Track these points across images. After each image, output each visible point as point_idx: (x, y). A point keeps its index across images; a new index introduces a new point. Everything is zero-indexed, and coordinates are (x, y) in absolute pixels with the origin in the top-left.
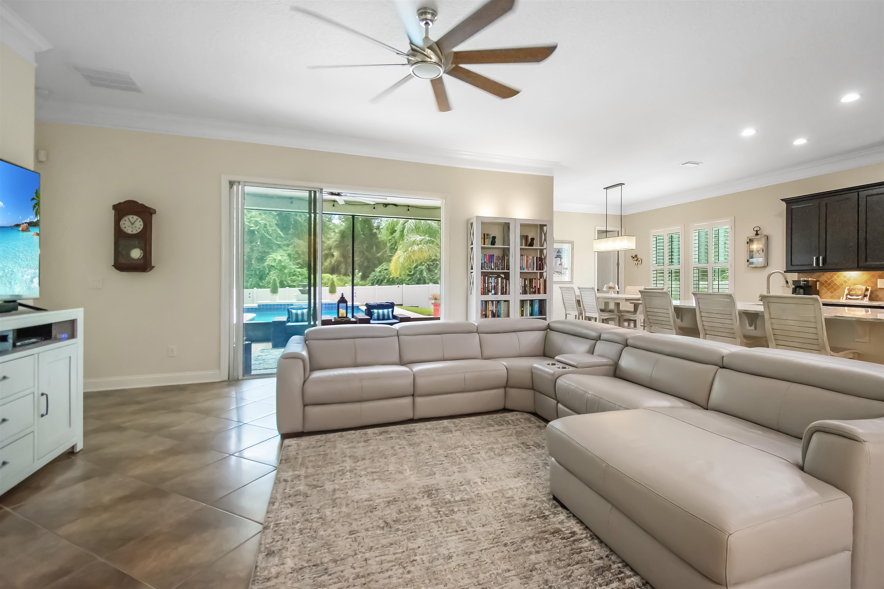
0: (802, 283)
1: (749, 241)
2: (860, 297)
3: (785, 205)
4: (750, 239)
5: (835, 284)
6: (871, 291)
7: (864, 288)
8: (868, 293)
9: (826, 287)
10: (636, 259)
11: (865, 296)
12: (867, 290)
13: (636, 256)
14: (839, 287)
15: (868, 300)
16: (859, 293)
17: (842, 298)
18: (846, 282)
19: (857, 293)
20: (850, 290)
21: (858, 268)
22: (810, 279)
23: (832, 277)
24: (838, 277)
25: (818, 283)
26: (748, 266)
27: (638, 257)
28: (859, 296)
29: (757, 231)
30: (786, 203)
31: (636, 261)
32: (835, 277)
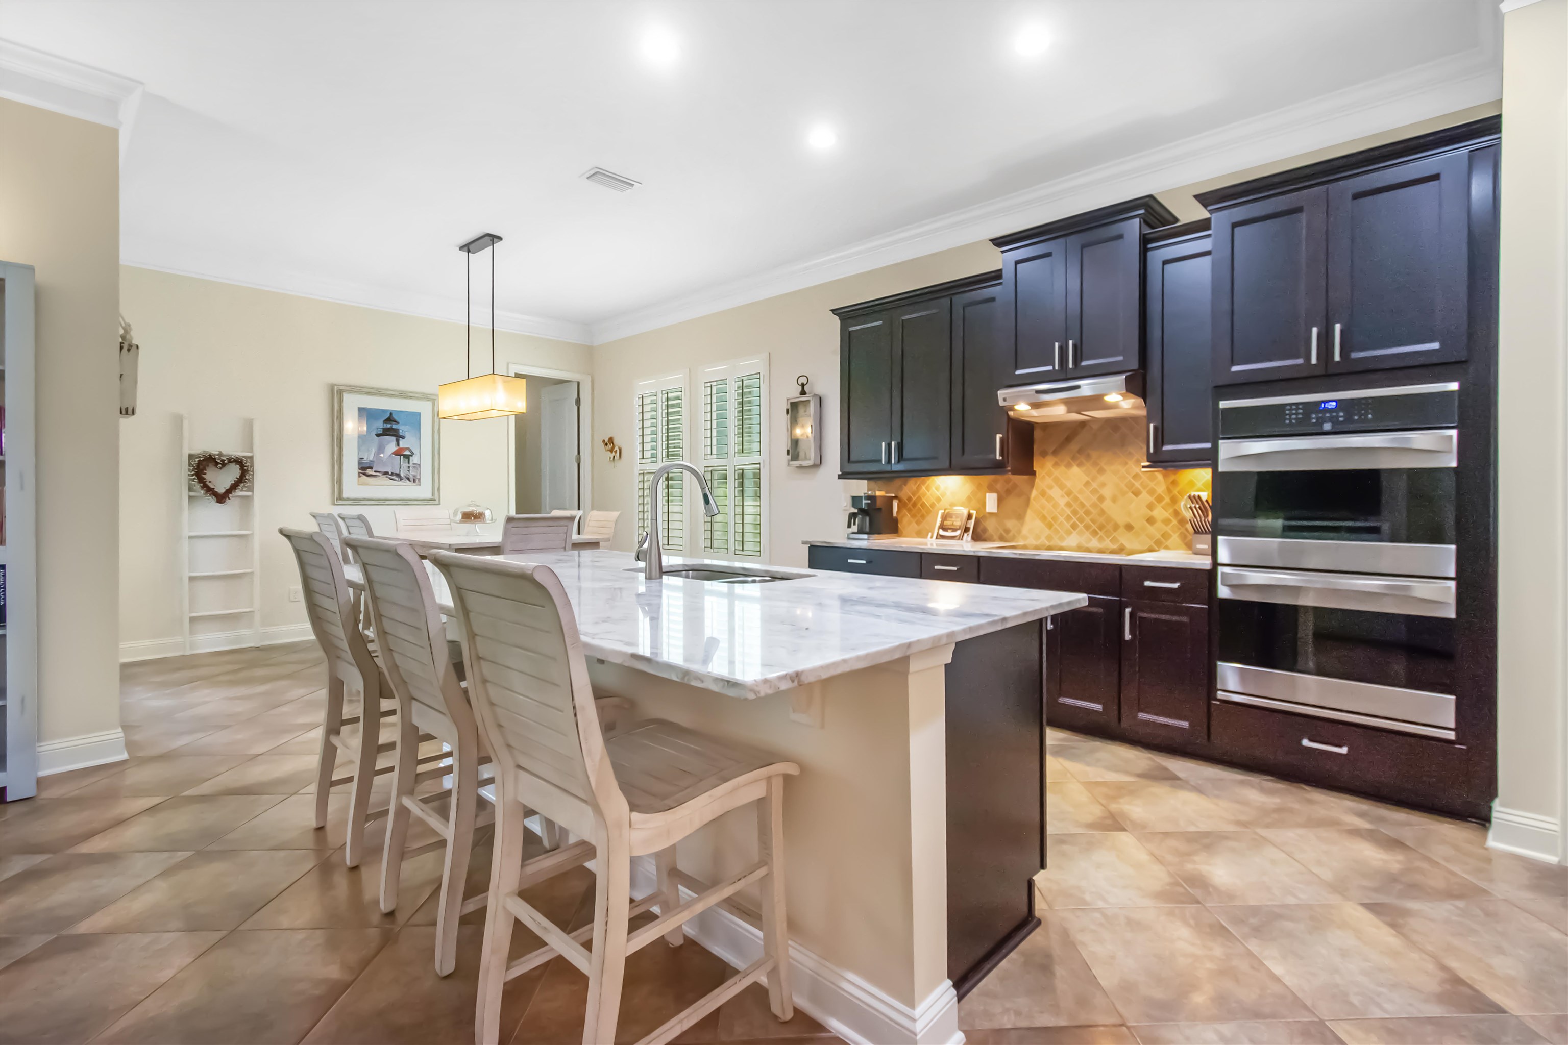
0: (864, 501)
1: (789, 407)
2: (958, 533)
3: (839, 322)
4: (792, 403)
5: (923, 505)
6: (976, 518)
7: (965, 512)
8: (971, 524)
9: (909, 510)
10: (610, 446)
11: (967, 530)
12: (970, 517)
13: (611, 440)
14: (929, 512)
15: (970, 538)
16: (958, 523)
17: (930, 534)
18: (939, 500)
19: (955, 523)
20: (945, 518)
21: (951, 469)
22: (878, 493)
23: (919, 488)
24: (928, 489)
25: (895, 504)
26: (789, 465)
27: (615, 442)
28: (954, 530)
29: (803, 385)
30: (840, 319)
31: (611, 451)
32: (924, 488)
